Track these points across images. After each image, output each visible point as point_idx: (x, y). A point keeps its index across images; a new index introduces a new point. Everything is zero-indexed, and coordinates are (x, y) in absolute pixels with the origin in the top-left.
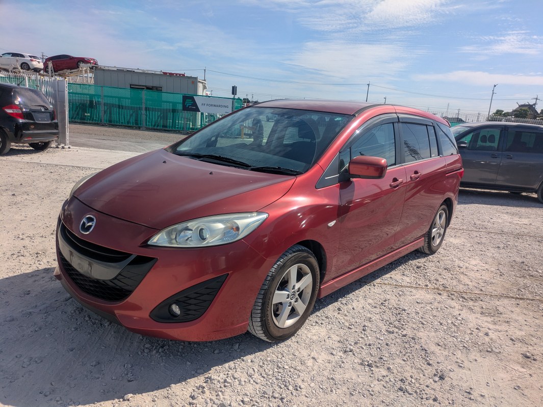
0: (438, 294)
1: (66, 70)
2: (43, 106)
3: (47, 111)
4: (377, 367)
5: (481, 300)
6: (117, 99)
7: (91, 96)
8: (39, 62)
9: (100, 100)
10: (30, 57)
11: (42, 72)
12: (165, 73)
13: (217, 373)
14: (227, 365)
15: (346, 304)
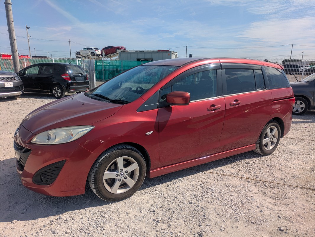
0: (248, 181)
1: (110, 54)
2: (81, 73)
3: (83, 76)
4: (163, 223)
5: (278, 188)
6: (129, 67)
7: (117, 66)
8: (99, 51)
9: (121, 68)
10: (95, 49)
11: (100, 56)
12: (159, 51)
13: (66, 215)
14: (74, 211)
15: (175, 183)
